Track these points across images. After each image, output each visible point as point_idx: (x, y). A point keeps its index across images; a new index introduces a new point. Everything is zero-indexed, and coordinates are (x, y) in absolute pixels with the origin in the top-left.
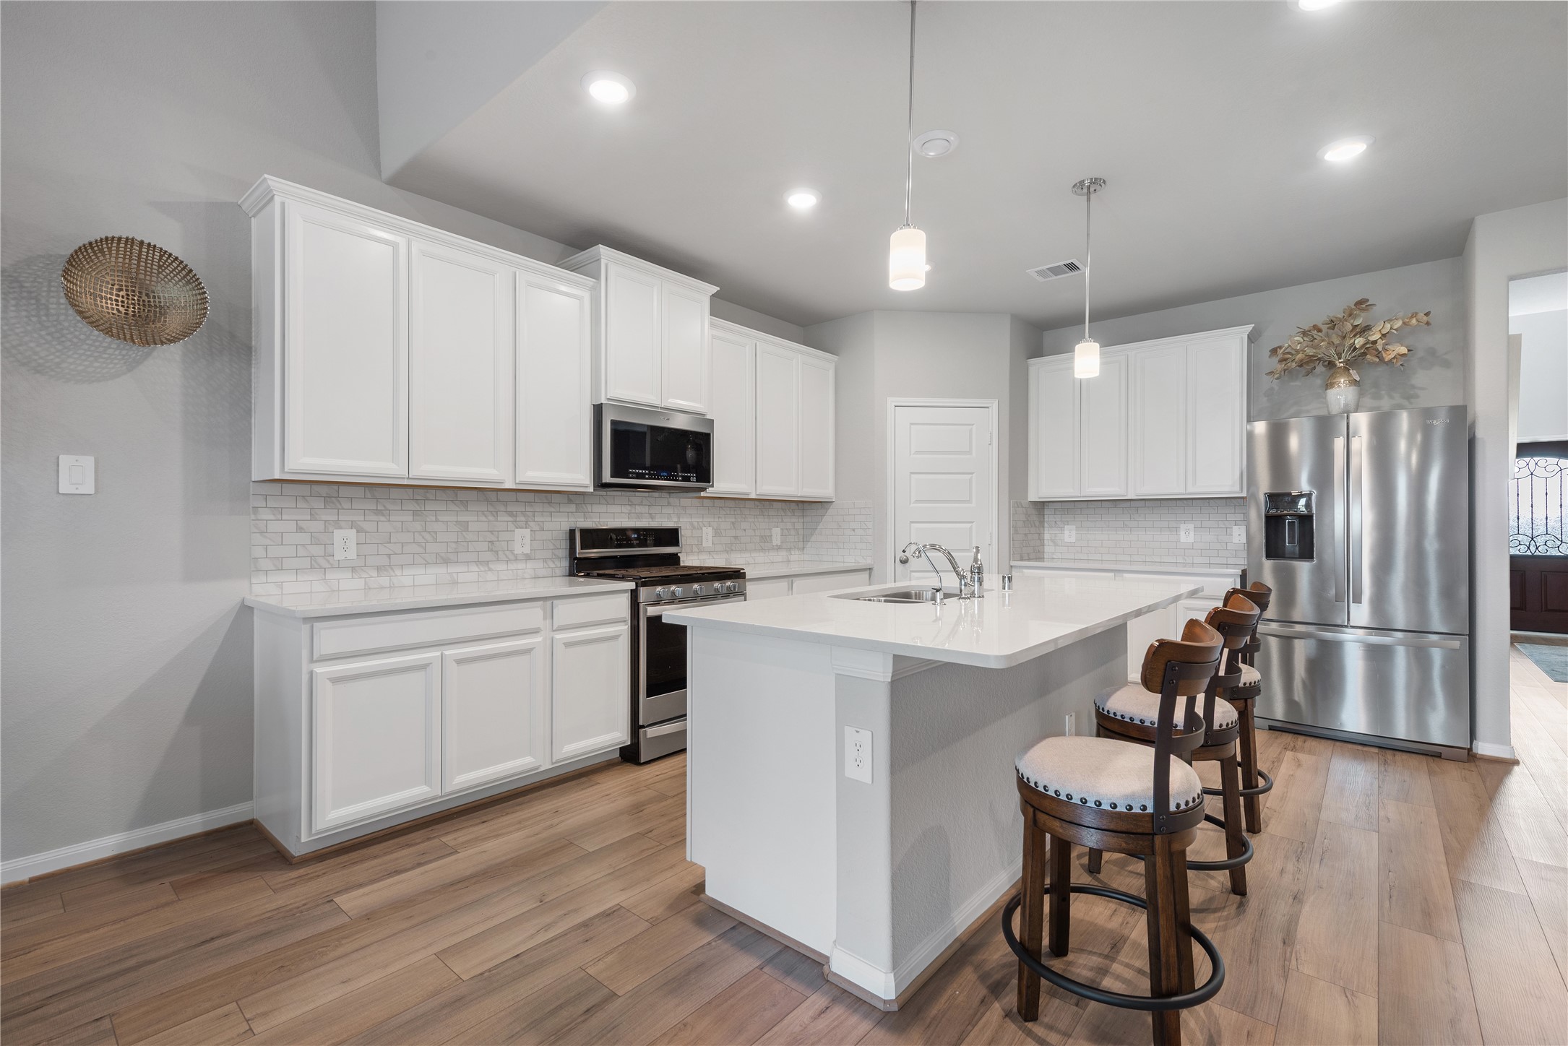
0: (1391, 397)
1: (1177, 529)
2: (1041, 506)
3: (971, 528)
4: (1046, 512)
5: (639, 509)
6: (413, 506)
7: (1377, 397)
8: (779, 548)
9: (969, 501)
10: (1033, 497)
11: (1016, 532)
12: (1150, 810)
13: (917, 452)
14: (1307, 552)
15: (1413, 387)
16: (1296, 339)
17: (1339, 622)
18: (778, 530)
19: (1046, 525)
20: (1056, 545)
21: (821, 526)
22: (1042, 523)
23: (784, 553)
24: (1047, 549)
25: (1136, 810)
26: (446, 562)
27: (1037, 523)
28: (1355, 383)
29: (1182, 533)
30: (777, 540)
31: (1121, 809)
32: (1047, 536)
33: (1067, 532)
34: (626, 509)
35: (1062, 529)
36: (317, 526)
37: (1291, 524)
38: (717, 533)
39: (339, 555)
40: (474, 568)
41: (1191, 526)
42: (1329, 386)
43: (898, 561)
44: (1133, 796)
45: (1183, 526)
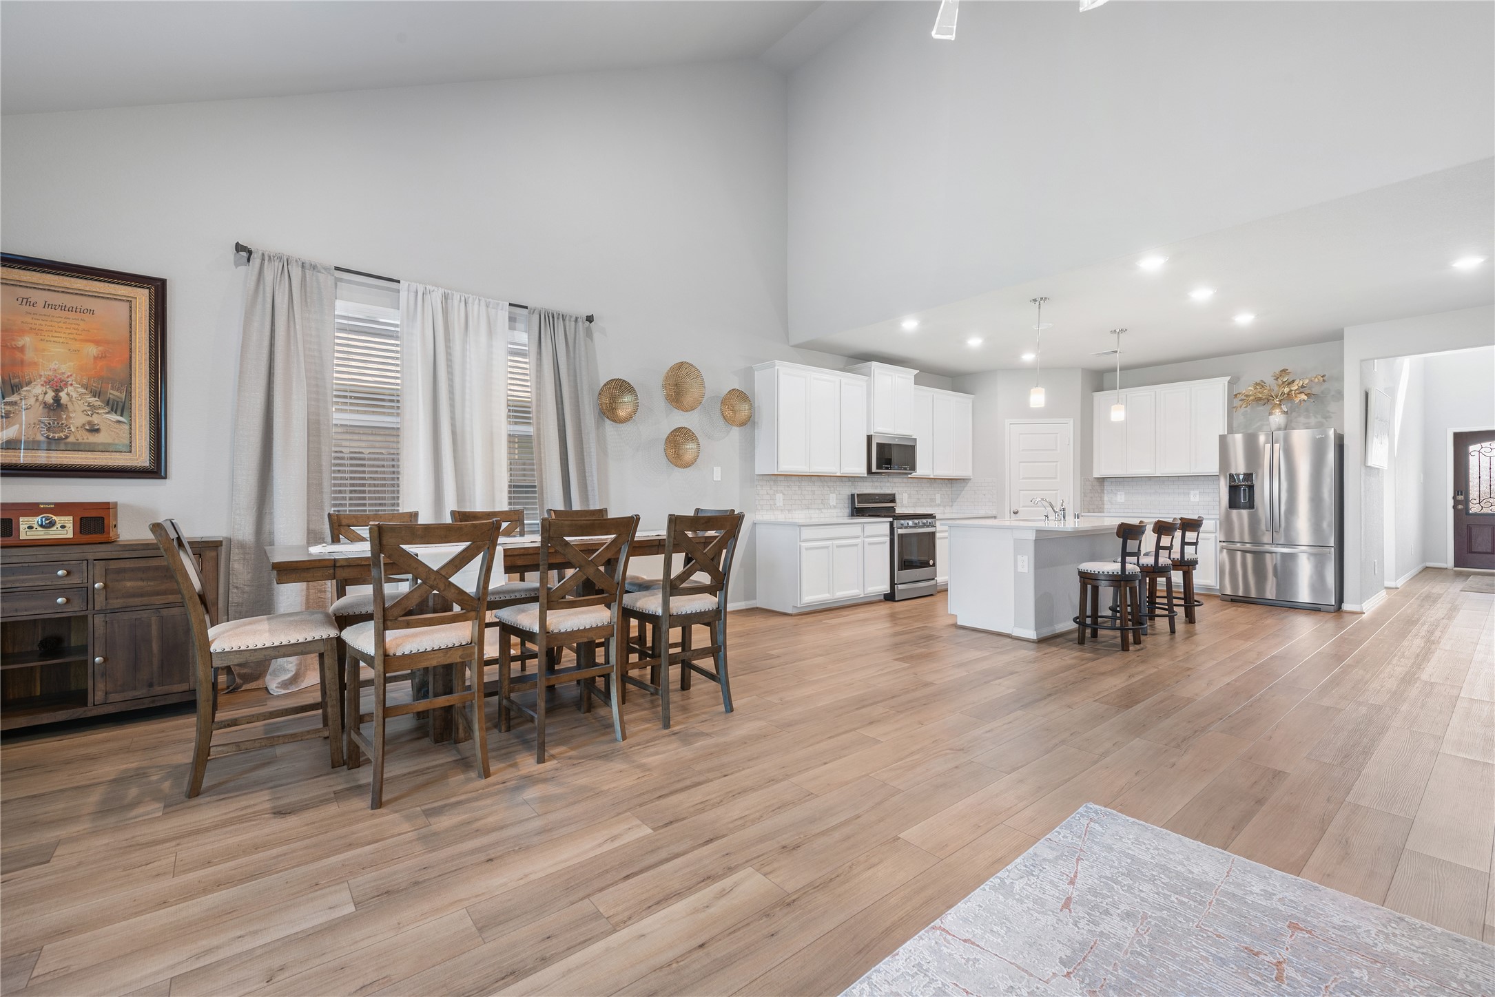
0: (1316, 417)
1: (1189, 494)
2: (1102, 480)
3: (1056, 494)
4: (1106, 483)
5: (876, 484)
6: (798, 483)
7: (1308, 417)
8: (939, 505)
9: (1055, 478)
10: (1096, 475)
11: (1085, 496)
12: (1120, 573)
13: (1023, 450)
14: (1251, 505)
15: (1329, 412)
16: (1250, 388)
17: (1266, 541)
18: (939, 495)
19: (1105, 492)
20: (1112, 504)
21: (963, 492)
22: (1102, 491)
23: (942, 508)
24: (1105, 506)
25: (1115, 573)
26: (808, 508)
27: (1099, 491)
28: (1286, 413)
29: (1192, 496)
30: (938, 501)
31: (1111, 573)
32: (1106, 498)
33: (1119, 496)
34: (871, 484)
35: (1116, 494)
36: (771, 492)
37: (1244, 490)
38: (910, 497)
39: (778, 505)
40: (817, 511)
41: (1197, 492)
42: (1271, 414)
43: (1012, 512)
44: (1115, 570)
45: (1192, 492)
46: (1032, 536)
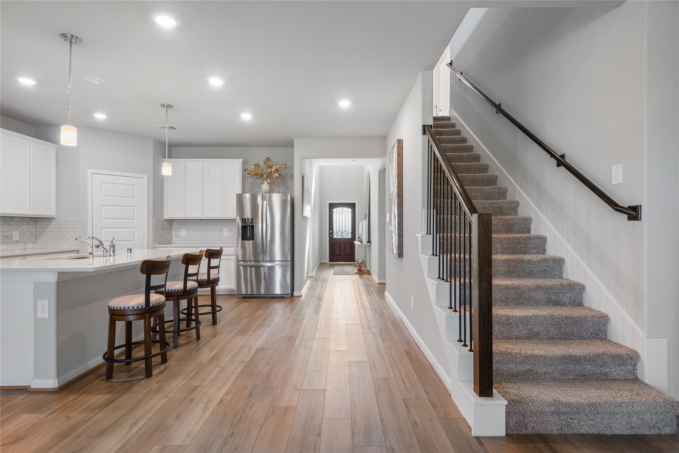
0: (283, 188)
1: (222, 231)
2: (171, 222)
3: (134, 231)
4: (173, 224)
7: (279, 188)
8: (17, 242)
9: (133, 219)
10: (166, 217)
11: (157, 232)
12: (144, 307)
13: (105, 196)
14: (252, 238)
15: (288, 186)
16: (252, 167)
17: (261, 260)
19: (173, 229)
20: (177, 237)
21: (47, 230)
22: (171, 229)
23: (22, 245)
24: (174, 239)
25: (140, 307)
27: (169, 229)
28: (269, 184)
29: (224, 232)
30: (16, 238)
31: (135, 308)
32: (174, 234)
33: (182, 232)
35: (180, 231)
37: (250, 228)
41: (227, 229)
42: (262, 183)
43: (94, 246)
44: (139, 304)
45: (224, 229)
46: (53, 279)
